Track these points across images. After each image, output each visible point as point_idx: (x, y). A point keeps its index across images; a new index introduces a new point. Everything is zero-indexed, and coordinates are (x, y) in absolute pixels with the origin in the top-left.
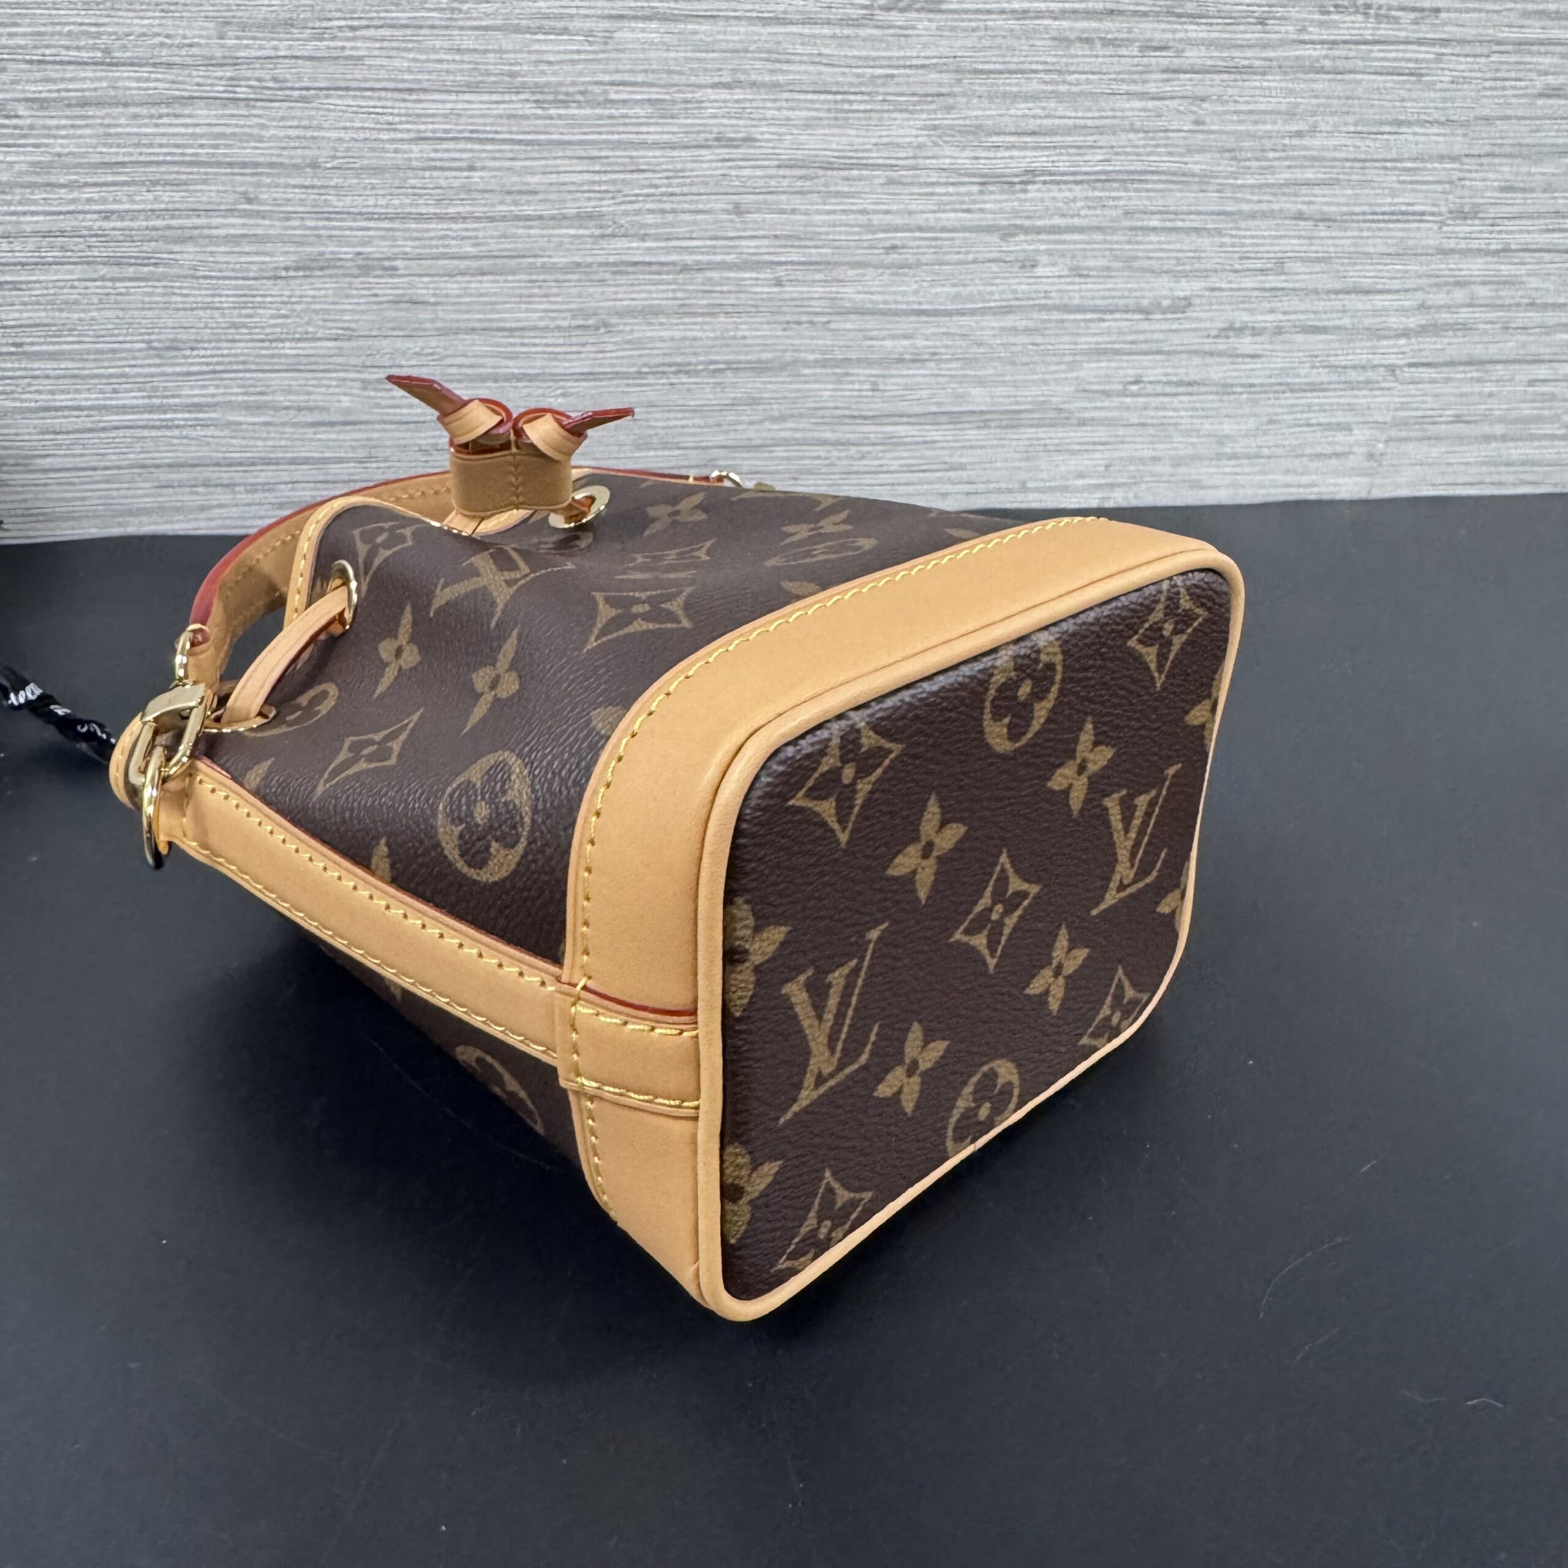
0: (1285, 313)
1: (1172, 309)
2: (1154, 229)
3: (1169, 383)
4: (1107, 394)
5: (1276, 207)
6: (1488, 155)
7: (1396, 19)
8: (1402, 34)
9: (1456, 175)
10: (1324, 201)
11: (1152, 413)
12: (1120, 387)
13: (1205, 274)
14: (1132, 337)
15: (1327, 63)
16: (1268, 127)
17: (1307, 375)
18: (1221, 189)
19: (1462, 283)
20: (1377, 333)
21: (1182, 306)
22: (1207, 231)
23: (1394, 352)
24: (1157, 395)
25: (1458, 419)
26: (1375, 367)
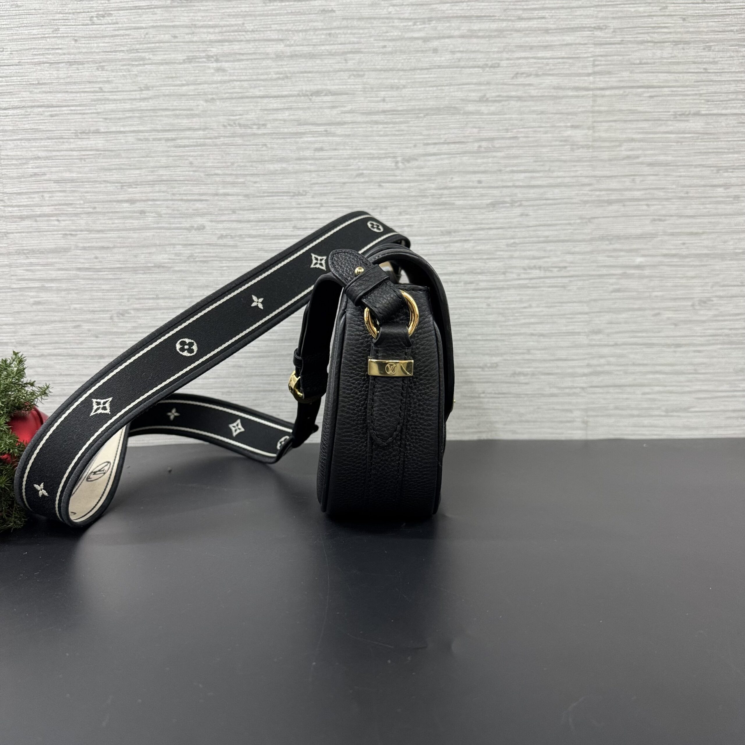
0: (535, 368)
1: (491, 367)
2: (479, 340)
3: (495, 393)
5: (522, 331)
6: (598, 312)
7: (551, 271)
8: (555, 275)
9: (588, 319)
10: (539, 329)
11: (491, 404)
13: (502, 354)
14: (479, 377)
15: (530, 285)
16: (513, 306)
17: (548, 391)
18: (501, 326)
19: (602, 357)
20: (573, 375)
21: (495, 366)
22: (499, 340)
23: (581, 382)
24: (492, 398)
25: (617, 408)
26: (576, 388)
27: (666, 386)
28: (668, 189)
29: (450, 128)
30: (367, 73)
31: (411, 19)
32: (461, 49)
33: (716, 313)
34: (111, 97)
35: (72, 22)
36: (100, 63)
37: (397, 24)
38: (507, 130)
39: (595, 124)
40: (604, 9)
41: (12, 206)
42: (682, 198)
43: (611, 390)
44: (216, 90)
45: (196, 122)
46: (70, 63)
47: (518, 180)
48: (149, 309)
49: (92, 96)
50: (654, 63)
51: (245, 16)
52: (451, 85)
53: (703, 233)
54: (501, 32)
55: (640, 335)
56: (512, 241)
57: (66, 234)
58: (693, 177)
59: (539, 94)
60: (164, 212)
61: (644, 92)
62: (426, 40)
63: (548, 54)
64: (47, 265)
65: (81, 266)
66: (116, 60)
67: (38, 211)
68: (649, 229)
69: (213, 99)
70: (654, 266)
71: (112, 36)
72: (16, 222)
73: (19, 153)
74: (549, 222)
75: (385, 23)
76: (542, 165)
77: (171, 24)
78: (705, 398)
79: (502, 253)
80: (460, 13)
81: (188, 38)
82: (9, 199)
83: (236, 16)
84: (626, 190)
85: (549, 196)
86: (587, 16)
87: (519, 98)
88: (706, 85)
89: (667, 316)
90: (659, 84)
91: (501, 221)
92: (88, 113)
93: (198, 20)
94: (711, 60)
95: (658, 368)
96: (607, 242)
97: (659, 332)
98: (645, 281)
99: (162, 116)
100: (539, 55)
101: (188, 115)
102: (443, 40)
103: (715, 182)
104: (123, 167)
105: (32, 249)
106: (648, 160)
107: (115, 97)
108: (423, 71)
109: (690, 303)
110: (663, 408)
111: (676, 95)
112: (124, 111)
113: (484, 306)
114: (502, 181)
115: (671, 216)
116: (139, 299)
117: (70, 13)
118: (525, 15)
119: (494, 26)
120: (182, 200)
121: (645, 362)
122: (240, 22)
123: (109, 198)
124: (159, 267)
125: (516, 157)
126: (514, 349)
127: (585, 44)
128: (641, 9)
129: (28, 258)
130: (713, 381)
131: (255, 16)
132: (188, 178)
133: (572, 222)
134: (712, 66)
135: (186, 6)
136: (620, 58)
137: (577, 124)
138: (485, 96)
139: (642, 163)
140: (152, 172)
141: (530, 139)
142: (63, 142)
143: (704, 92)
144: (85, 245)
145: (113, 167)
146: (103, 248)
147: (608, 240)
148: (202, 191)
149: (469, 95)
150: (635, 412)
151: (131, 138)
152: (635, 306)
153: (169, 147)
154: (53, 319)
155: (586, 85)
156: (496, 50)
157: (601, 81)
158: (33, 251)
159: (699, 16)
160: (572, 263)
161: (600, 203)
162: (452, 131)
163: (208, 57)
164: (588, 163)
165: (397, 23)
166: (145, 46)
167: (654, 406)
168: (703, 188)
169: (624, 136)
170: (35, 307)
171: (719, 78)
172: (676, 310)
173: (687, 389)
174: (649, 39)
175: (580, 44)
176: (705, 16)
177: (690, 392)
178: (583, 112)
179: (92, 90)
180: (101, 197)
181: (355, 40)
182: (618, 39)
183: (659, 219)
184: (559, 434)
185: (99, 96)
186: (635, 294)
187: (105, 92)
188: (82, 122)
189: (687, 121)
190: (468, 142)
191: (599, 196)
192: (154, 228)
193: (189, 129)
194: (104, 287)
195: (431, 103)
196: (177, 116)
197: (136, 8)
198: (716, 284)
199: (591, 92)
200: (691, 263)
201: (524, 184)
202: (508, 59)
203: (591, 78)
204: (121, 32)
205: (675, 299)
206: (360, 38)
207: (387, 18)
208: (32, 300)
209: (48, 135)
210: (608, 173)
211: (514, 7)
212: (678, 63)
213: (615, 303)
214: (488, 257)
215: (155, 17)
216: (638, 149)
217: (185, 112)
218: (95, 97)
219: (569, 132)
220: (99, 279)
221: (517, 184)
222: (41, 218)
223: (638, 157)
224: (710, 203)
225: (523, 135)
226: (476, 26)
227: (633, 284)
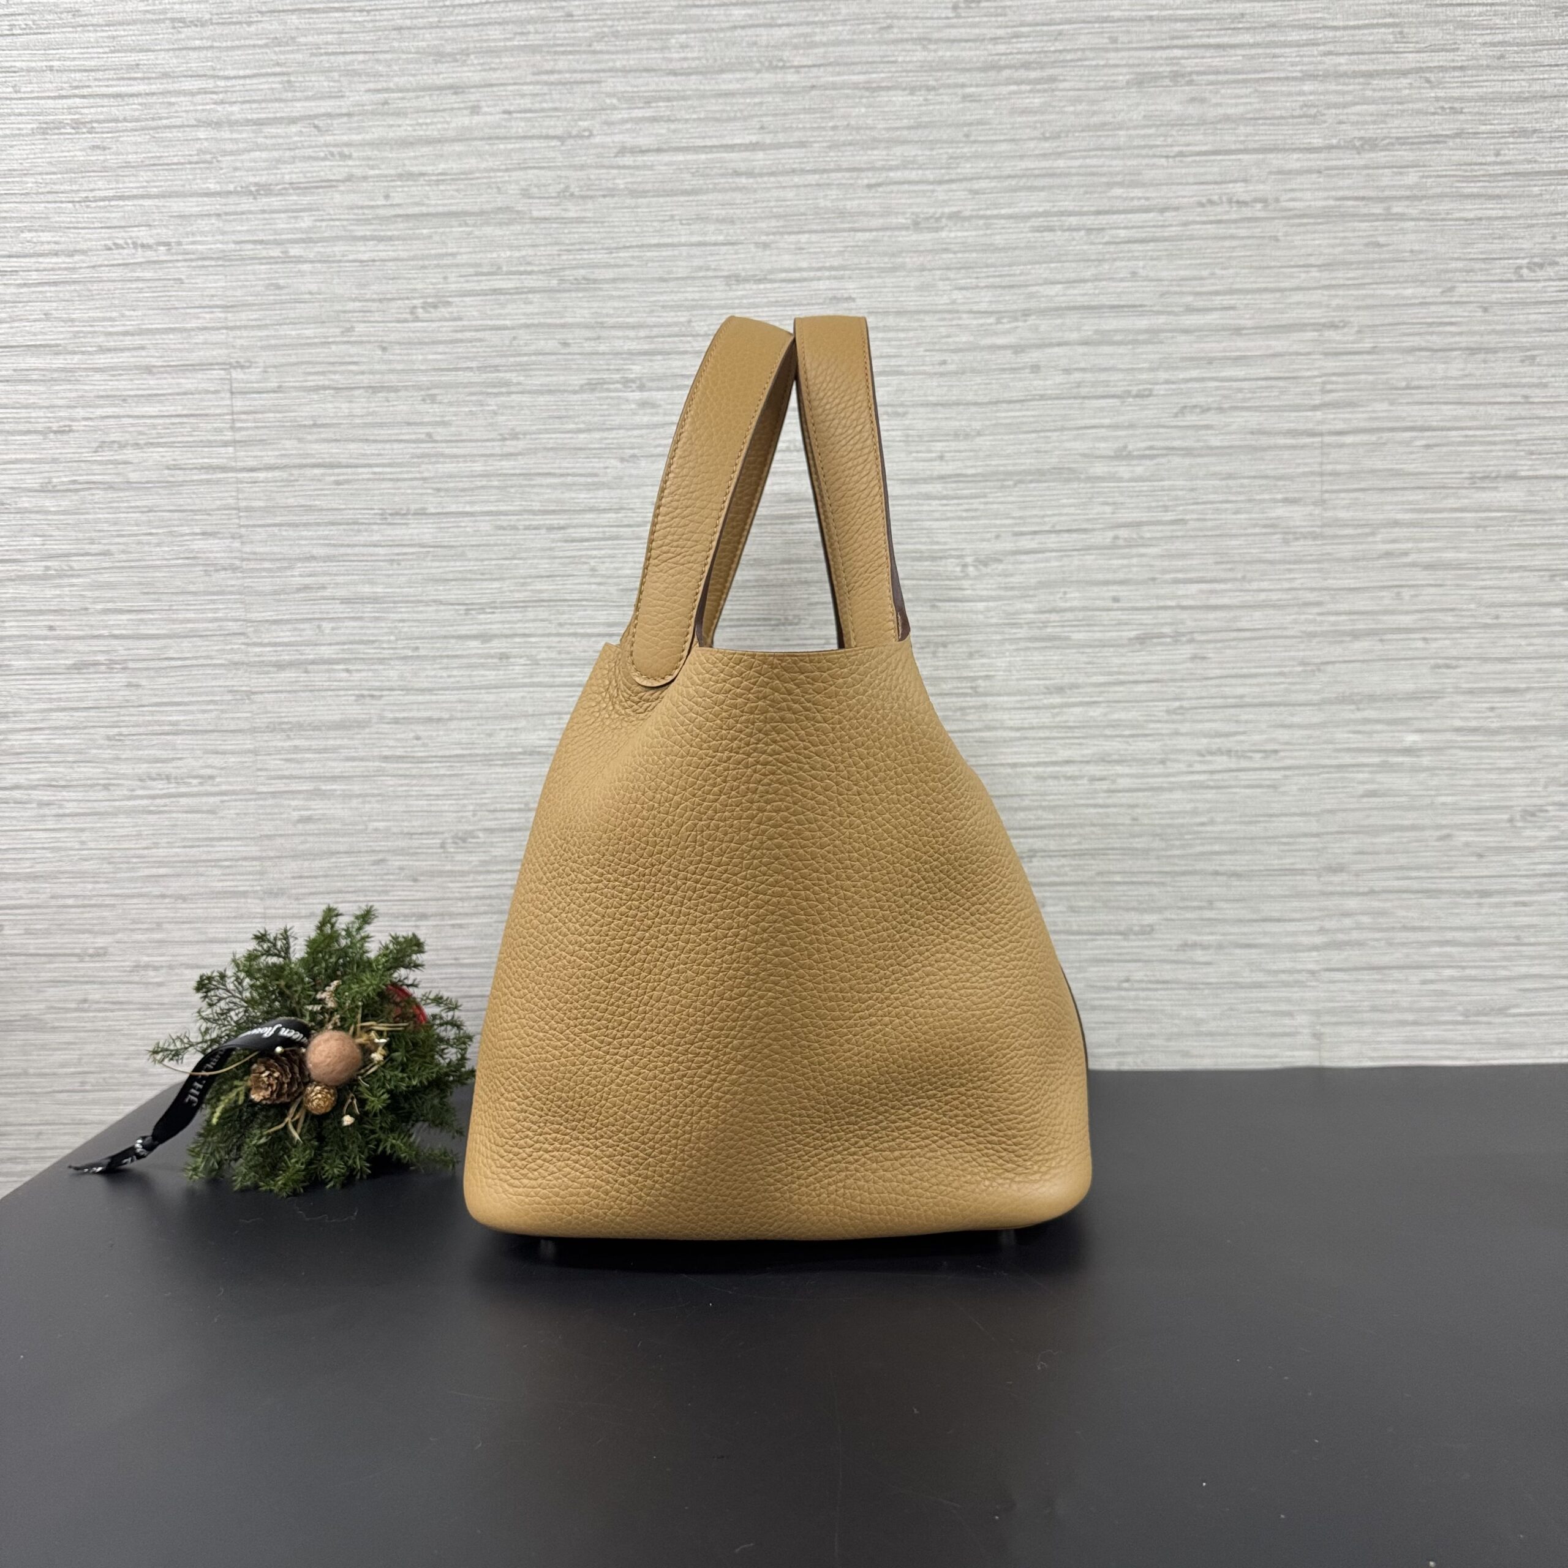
0: (1224, 934)
1: (1143, 933)
2: (1118, 883)
3: (1150, 982)
4: (1108, 989)
5: (1198, 868)
6: (1338, 833)
7: (1251, 758)
8: (1257, 766)
9: (1320, 845)
10: (1229, 863)
11: (1142, 1002)
12: (1115, 984)
13: (1160, 910)
14: (1119, 951)
15: (1211, 783)
16: (1181, 821)
17: (1247, 977)
18: (1158, 858)
19: (1346, 914)
20: (1293, 948)
21: (1148, 931)
22: (1155, 883)
23: (1310, 961)
24: (1143, 990)
25: (1374, 1009)
26: (1299, 971)
27: (1463, 968)
28: (1461, 610)
29: (1064, 506)
30: (911, 410)
31: (992, 313)
32: (1082, 365)
33: (1555, 833)
34: (447, 451)
35: (377, 317)
36: (429, 389)
37: (967, 322)
38: (1166, 509)
39: (1327, 496)
40: (1341, 293)
41: (261, 645)
42: (1486, 626)
43: (1365, 975)
44: (639, 440)
45: (602, 497)
46: (374, 389)
47: (1186, 596)
48: (512, 830)
49: (411, 449)
50: (1433, 387)
51: (693, 308)
52: (1063, 429)
53: (1528, 689)
54: (1153, 335)
55: (1414, 874)
56: (1177, 704)
57: (363, 696)
58: (1506, 588)
59: (1226, 444)
60: (543, 655)
61: (1416, 438)
62: (1018, 349)
63: (1240, 372)
64: (325, 750)
65: (387, 752)
66: (457, 385)
67: (310, 653)
68: (1429, 682)
69: (634, 456)
70: (1437, 750)
71: (452, 342)
72: (267, 673)
73: (276, 549)
74: (1245, 671)
75: (944, 319)
76: (1230, 570)
77: (558, 321)
78: (1536, 990)
79: (1159, 725)
80: (1081, 301)
81: (588, 346)
82: (255, 631)
83: (677, 307)
84: (1386, 612)
85: (1243, 624)
86: (1310, 305)
87: (1188, 452)
88: (1527, 425)
89: (1464, 839)
90: (1442, 424)
91: (1158, 668)
92: (405, 480)
93: (608, 315)
94: (1535, 380)
95: (1450, 935)
96: (1353, 707)
97: (1450, 869)
98: (1423, 776)
99: (541, 486)
100: (1223, 374)
101: (588, 484)
102: (1048, 350)
103: (1548, 597)
104: (469, 576)
105: (298, 722)
106: (1426, 558)
107: (455, 451)
108: (1012, 406)
109: (1506, 817)
110: (1460, 1008)
111: (1472, 444)
112: (473, 476)
113: (1128, 822)
114: (1158, 597)
115: (1469, 659)
116: (495, 811)
117: (374, 300)
118: (1200, 303)
119: (1143, 323)
120: (575, 635)
121: (1426, 924)
122: (682, 319)
123: (443, 631)
124: (531, 753)
125: (1184, 556)
126: (1183, 899)
127: (1309, 354)
128: (1409, 292)
129: (289, 738)
130: (1549, 958)
131: (710, 308)
132: (587, 596)
133: (1286, 670)
134: (1537, 391)
135: (585, 290)
136: (1371, 378)
137: (1296, 495)
138: (1125, 447)
139: (1414, 565)
140: (523, 584)
141: (1209, 524)
142: (359, 531)
143: (1524, 437)
144: (398, 715)
145: (451, 576)
146: (430, 720)
147: (1353, 702)
148: (612, 619)
149: (1097, 445)
150: (1410, 1017)
151: (485, 525)
152: (1406, 823)
153: (553, 541)
154: (334, 848)
155: (1310, 426)
156: (1145, 365)
157: (1336, 420)
158: (300, 726)
159: (1513, 304)
160: (1287, 743)
161: (1337, 636)
162: (1065, 511)
163: (626, 382)
164: (1315, 566)
165: (966, 319)
166: (512, 359)
167: (1442, 1004)
168: (1525, 609)
169: (1381, 516)
170: (300, 826)
171: (1552, 413)
172: (1479, 829)
173: (1504, 973)
174: (1424, 344)
175: (1298, 354)
176: (1524, 304)
177: (1508, 979)
178: (1305, 474)
179: (413, 437)
180: (429, 629)
181: (892, 351)
182: (1367, 345)
183: (1448, 664)
184: (1270, 1057)
185: (426, 448)
186: (1403, 799)
187: (436, 442)
188: (394, 494)
189: (1495, 488)
190: (1094, 530)
191: (1334, 624)
192: (525, 685)
193: (591, 510)
194: (429, 790)
195: (1028, 463)
196: (569, 487)
197: (496, 291)
198: (1552, 781)
199: (1318, 439)
200: (1507, 744)
201: (1198, 603)
202: (1167, 382)
203: (1319, 415)
204: (468, 335)
205: (1478, 810)
206: (900, 347)
207: (949, 312)
208: (296, 815)
209: (331, 517)
210: (1352, 583)
211: (1178, 289)
212: (1477, 387)
213: (1368, 816)
214: (1134, 732)
215: (530, 309)
216: (1408, 540)
217: (582, 480)
218: (419, 451)
219: (1281, 511)
220: (421, 776)
221: (1185, 603)
222: (315, 667)
223: (1406, 554)
224: (1540, 635)
225: (1195, 516)
226: (1111, 323)
227: (1401, 782)
